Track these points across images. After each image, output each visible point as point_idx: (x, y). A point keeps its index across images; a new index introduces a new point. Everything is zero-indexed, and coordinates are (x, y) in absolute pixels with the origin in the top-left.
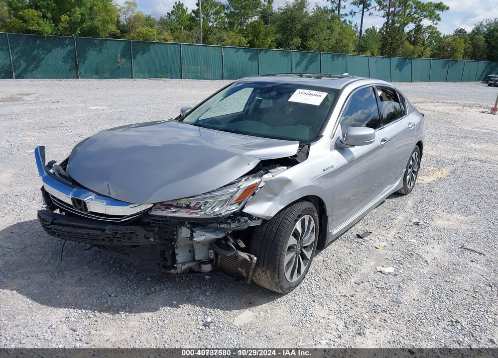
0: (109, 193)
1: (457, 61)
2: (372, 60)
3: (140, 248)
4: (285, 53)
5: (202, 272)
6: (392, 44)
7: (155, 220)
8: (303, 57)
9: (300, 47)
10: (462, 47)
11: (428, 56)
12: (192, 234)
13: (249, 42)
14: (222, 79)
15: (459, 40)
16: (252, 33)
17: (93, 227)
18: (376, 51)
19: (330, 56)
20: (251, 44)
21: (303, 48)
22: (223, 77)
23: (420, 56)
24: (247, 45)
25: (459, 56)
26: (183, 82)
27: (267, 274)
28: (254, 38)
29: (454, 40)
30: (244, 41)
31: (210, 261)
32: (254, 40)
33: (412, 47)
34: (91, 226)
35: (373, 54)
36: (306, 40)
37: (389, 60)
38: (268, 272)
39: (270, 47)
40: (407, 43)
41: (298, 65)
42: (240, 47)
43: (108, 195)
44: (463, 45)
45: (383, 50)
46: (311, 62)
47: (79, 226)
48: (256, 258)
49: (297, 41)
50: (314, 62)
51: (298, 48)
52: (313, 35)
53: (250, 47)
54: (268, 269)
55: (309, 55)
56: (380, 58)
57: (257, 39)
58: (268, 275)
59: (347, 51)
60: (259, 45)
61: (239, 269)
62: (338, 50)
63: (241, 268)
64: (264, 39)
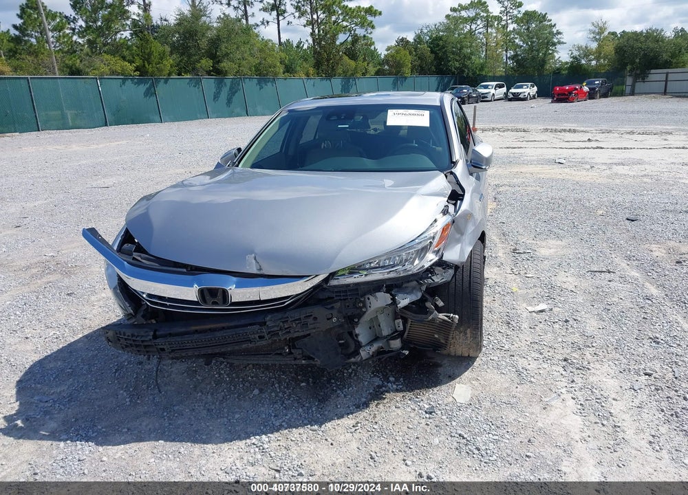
0: (260, 269)
1: (406, 78)
2: (309, 83)
3: (312, 337)
4: (194, 81)
5: (392, 351)
6: (328, 61)
7: (340, 292)
8: (220, 84)
9: (212, 71)
10: (408, 59)
11: (373, 73)
12: (393, 299)
13: (137, 69)
14: (106, 125)
15: (403, 52)
16: (138, 55)
17: (239, 323)
18: (311, 71)
19: (255, 81)
20: (142, 70)
21: (217, 72)
22: (106, 122)
23: (364, 74)
24: (136, 73)
25: (407, 71)
26: (44, 135)
27: (466, 334)
28: (144, 62)
29: (397, 52)
30: (130, 67)
31: (400, 335)
32: (144, 65)
33: (352, 63)
34: (232, 324)
35: (307, 75)
36: (219, 62)
37: (328, 81)
38: (468, 331)
39: (170, 74)
40: (346, 58)
41: (216, 97)
42: (125, 77)
43: (258, 273)
44: (409, 58)
45: (318, 69)
46: (233, 92)
47: (210, 329)
48: (457, 316)
49: (206, 63)
50: (236, 92)
51: (209, 73)
52: (227, 54)
53: (139, 76)
54: (469, 327)
55: (228, 82)
56: (317, 80)
57: (149, 64)
58: (469, 335)
59: (276, 74)
60: (153, 72)
61: (436, 336)
62: (263, 74)
63: (438, 333)
64: (159, 63)
